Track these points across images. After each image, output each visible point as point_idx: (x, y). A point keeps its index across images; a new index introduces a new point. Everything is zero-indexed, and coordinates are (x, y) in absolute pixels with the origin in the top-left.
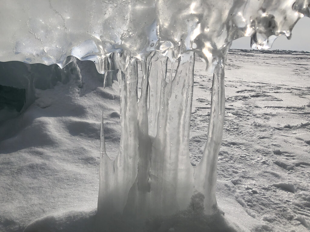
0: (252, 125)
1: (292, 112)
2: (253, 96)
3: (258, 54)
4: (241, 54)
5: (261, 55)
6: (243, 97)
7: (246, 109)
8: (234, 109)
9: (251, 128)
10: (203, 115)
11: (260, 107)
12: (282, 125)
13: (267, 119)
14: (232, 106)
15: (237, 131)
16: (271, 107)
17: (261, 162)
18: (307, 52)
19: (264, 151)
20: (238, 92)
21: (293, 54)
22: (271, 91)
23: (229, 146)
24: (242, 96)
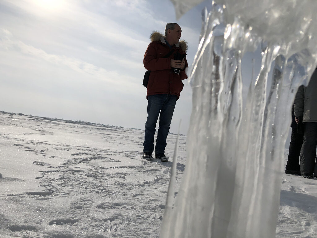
0: (115, 185)
1: (137, 170)
2: (91, 158)
3: (62, 123)
4: (45, 122)
5: (65, 123)
6: (82, 160)
7: (95, 170)
8: (84, 171)
9: (117, 188)
10: (56, 179)
11: (106, 168)
12: (142, 182)
13: (123, 177)
14: (79, 168)
15: (106, 191)
16: (116, 167)
17: (158, 219)
18: (102, 125)
19: (151, 207)
20: (73, 155)
21: (94, 126)
22: (103, 154)
23: (115, 208)
24: (81, 158)
